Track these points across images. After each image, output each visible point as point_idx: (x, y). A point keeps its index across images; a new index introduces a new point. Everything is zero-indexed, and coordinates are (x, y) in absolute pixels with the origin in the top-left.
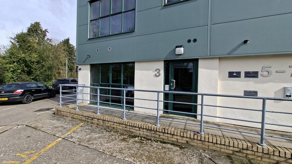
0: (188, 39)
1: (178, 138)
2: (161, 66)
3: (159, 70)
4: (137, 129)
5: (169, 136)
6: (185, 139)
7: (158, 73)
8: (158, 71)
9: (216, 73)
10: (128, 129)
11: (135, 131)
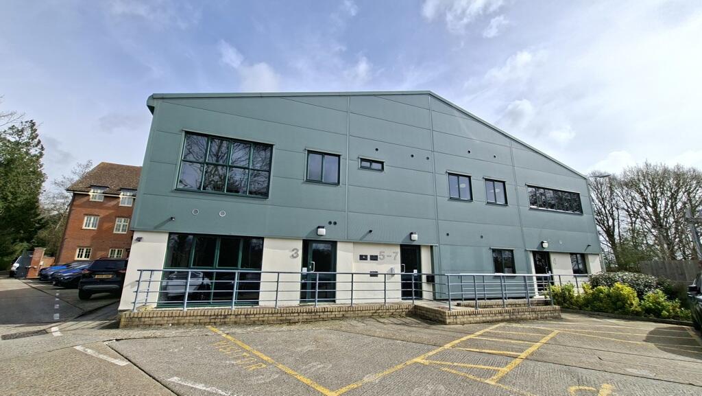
0: (328, 221)
1: (336, 313)
2: (299, 245)
3: (298, 250)
4: (296, 314)
5: (328, 313)
6: (341, 313)
7: (296, 253)
8: (295, 251)
9: (350, 255)
10: (284, 318)
11: (293, 318)
